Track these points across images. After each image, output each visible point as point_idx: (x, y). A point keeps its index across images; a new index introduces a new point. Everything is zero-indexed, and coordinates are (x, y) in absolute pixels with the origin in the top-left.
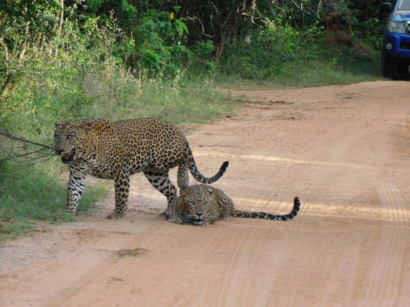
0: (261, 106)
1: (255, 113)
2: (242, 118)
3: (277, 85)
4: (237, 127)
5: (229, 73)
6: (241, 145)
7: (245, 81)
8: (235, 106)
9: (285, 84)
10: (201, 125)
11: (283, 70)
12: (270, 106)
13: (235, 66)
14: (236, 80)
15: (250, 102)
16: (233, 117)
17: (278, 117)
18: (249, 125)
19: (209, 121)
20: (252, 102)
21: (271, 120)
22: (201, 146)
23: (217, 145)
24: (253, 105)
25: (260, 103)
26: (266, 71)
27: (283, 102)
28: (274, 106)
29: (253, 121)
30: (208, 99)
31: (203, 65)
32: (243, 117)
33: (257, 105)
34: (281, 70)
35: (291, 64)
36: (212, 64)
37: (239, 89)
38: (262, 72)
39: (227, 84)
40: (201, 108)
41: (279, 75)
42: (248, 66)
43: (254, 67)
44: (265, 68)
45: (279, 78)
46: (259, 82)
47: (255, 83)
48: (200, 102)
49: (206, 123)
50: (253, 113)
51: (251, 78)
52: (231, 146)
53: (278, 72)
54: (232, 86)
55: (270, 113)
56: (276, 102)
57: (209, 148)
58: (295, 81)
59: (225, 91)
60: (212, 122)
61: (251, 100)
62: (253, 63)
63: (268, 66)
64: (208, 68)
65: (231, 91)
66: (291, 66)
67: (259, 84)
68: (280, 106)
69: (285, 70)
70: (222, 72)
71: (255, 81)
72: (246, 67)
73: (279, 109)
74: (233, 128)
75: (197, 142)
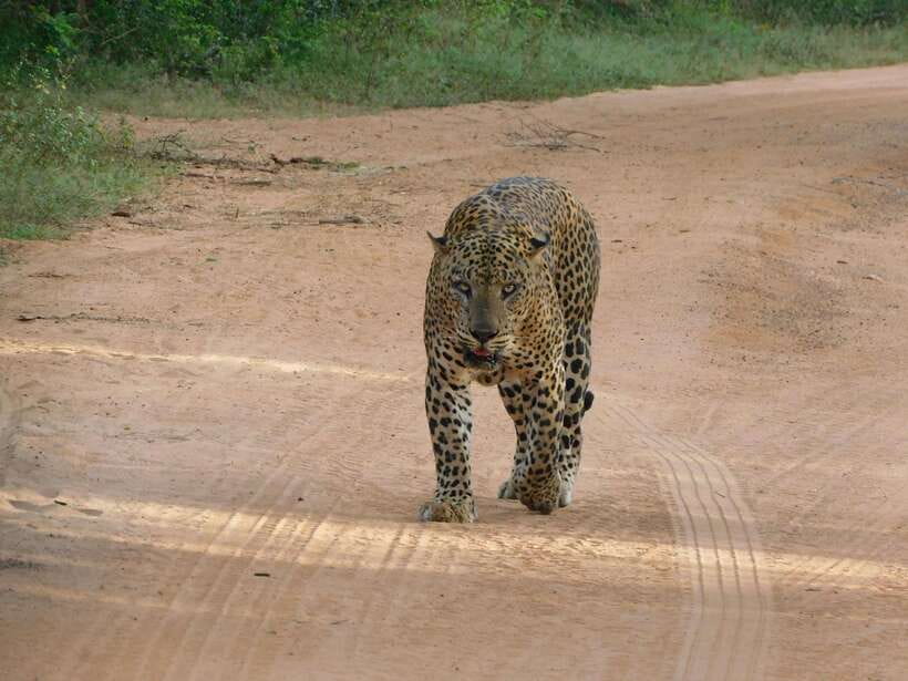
0: (237, 175)
1: (217, 203)
2: (170, 220)
3: (296, 101)
4: (153, 253)
5: (120, 56)
6: (171, 315)
7: (179, 85)
8: (142, 175)
9: (322, 98)
10: (24, 241)
11: (316, 45)
12: (270, 177)
13: (145, 29)
14: (146, 81)
15: (198, 163)
16: (140, 217)
17: (299, 214)
18: (198, 244)
19: (50, 229)
20: (205, 161)
21: (277, 226)
22: (24, 320)
23: (83, 317)
24: (208, 170)
25: (234, 164)
26: (253, 49)
27: (316, 163)
28: (286, 174)
29: (211, 231)
30: (47, 148)
31: (29, 27)
32: (175, 215)
33: (227, 173)
34: (308, 44)
35: (345, 22)
36: (60, 23)
37: (159, 115)
38: (240, 54)
39: (112, 96)
40: (23, 181)
41: (303, 64)
42: (190, 32)
43: (213, 32)
44: (251, 35)
45: (301, 73)
46: (230, 88)
47: (214, 93)
48: (19, 158)
49: (41, 237)
50: (212, 199)
51: (201, 72)
52: (131, 320)
53: (297, 52)
54: (135, 102)
55: (271, 200)
56: (294, 161)
57: (55, 328)
58: (361, 86)
59: (108, 123)
60: (65, 233)
61: (203, 154)
62: (206, 20)
63: (262, 32)
64: (46, 36)
65: (129, 118)
66: (344, 32)
67: (231, 97)
68: (307, 175)
69: (325, 43)
70: (95, 51)
71: (215, 85)
72: (181, 33)
73: (303, 185)
74: (138, 255)
75: (12, 304)
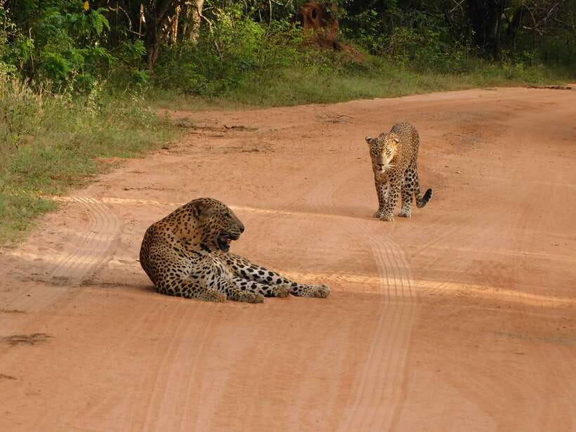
0: (211, 133)
1: (203, 144)
2: (184, 150)
3: (234, 104)
4: (177, 164)
5: (166, 87)
6: (183, 187)
7: (189, 98)
8: (174, 133)
9: (245, 103)
10: (127, 159)
11: (242, 82)
12: (223, 134)
13: (176, 76)
14: (176, 97)
15: (195, 128)
16: (173, 149)
17: (236, 148)
18: (194, 160)
19: (137, 154)
20: (198, 127)
21: (226, 153)
22: (126, 189)
23: (149, 188)
24: (199, 131)
25: (209, 128)
26: (218, 84)
27: (242, 128)
28: (230, 133)
29: (200, 155)
30: (137, 123)
31: (130, 75)
32: (186, 148)
33: (206, 132)
34: (239, 82)
35: (254, 74)
36: (142, 74)
37: (181, 110)
38: (212, 86)
39: (162, 102)
40: (127, 135)
41: (237, 90)
42: (194, 77)
43: (202, 77)
44: (217, 79)
45: (236, 93)
46: (209, 99)
47: (202, 102)
48: (126, 127)
49: (134, 157)
50: (199, 142)
51: (198, 93)
52: (168, 190)
53: (235, 86)
54: (171, 105)
55: (224, 143)
56: (233, 127)
57: (138, 193)
58: (260, 98)
59: (161, 112)
60: (142, 156)
61: (198, 125)
62: (200, 73)
63: (221, 78)
64: (137, 79)
65: (169, 111)
66: (254, 77)
67: (210, 102)
68: (238, 133)
69: (246, 82)
70: (157, 85)
71: (203, 98)
72: (190, 78)
73: (237, 137)
74: (172, 164)
75: (122, 183)
